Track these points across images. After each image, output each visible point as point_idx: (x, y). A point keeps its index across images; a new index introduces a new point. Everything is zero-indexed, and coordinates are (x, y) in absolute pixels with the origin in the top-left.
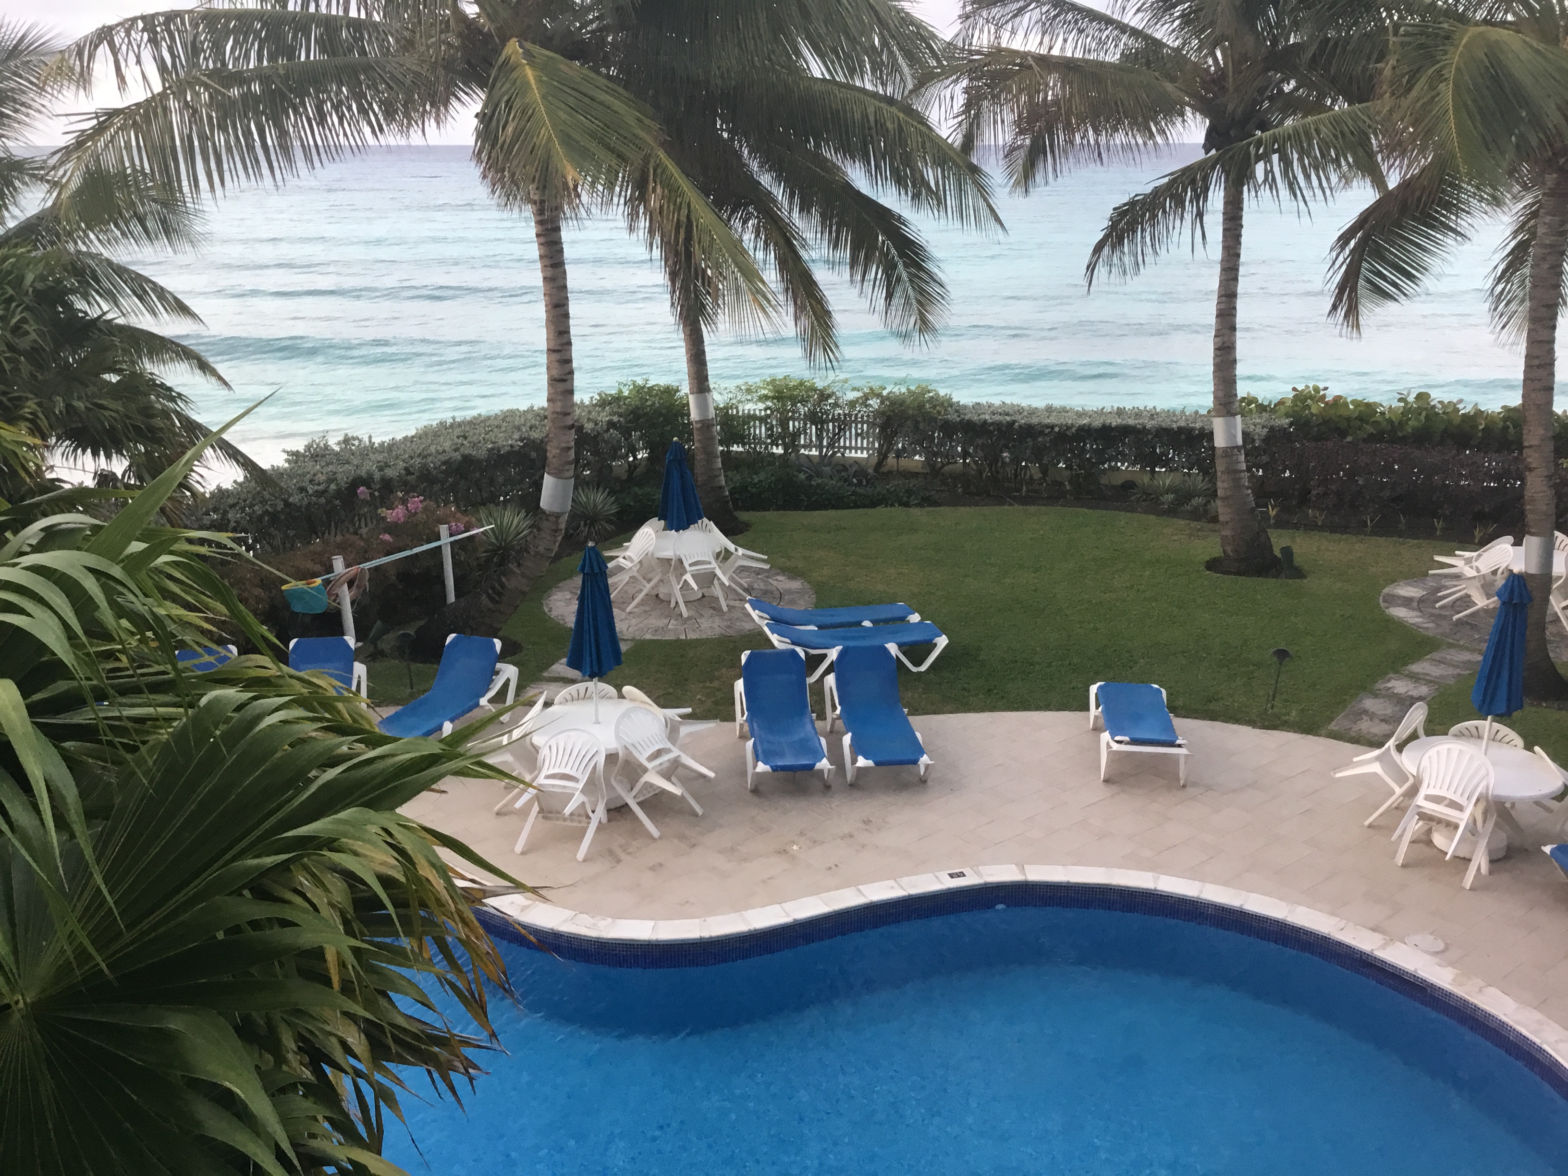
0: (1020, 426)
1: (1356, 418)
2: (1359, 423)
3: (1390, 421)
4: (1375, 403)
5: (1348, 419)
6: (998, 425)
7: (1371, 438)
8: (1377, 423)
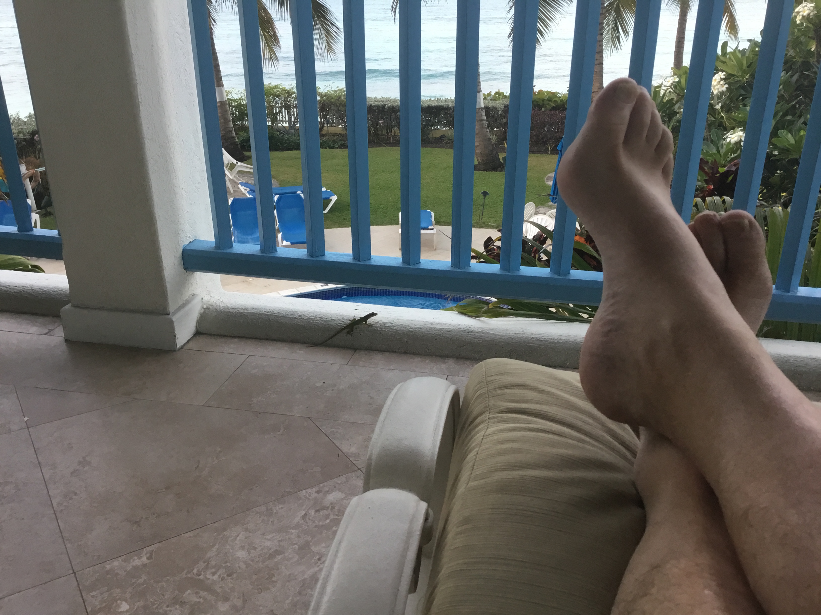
0: (388, 107)
1: (547, 100)
2: (548, 102)
3: (562, 101)
4: (556, 92)
5: (543, 100)
6: (378, 106)
7: (553, 109)
8: (555, 101)
